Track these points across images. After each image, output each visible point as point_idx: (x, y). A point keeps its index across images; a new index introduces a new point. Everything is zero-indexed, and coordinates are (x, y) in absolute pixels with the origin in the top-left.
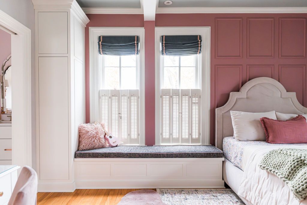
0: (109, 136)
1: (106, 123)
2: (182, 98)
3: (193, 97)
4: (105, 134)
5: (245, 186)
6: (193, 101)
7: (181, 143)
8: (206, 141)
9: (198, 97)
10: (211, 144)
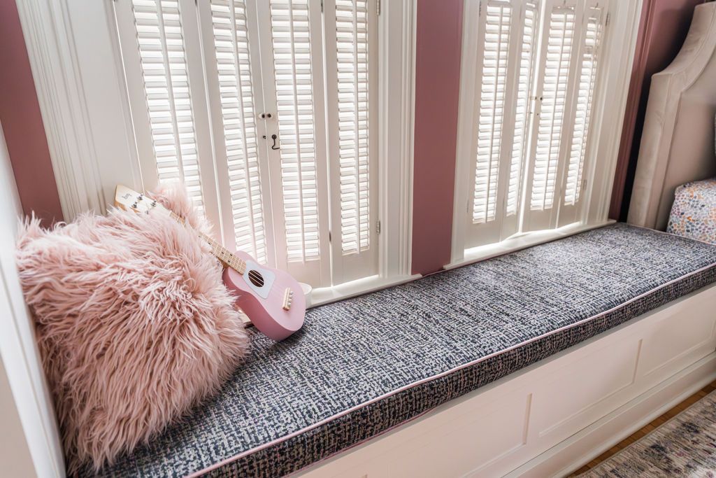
0: (246, 277)
1: (189, 189)
2: (548, 19)
3: (589, 21)
4: (226, 267)
7: (523, 231)
8: (599, 211)
9: (601, 23)
10: (610, 216)
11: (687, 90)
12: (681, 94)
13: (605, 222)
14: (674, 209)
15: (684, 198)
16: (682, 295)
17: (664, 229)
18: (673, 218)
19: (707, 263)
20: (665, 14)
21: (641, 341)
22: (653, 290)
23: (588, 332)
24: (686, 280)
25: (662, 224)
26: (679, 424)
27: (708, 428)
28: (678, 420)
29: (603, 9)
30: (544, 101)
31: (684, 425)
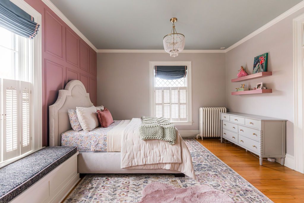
3: (23, 92)
5: (129, 158)
6: (23, 98)
7: (4, 161)
8: (39, 145)
9: (28, 93)
10: (43, 146)
11: (60, 109)
12: (58, 110)
13: (41, 148)
14: (62, 139)
15: (64, 136)
16: (61, 163)
17: (61, 145)
18: (62, 142)
19: (68, 152)
20: (51, 92)
21: (49, 182)
22: (50, 165)
23: (22, 189)
24: (61, 158)
25: (59, 144)
26: (67, 200)
27: (75, 197)
28: (67, 199)
29: (28, 89)
30: (7, 115)
31: (68, 200)
